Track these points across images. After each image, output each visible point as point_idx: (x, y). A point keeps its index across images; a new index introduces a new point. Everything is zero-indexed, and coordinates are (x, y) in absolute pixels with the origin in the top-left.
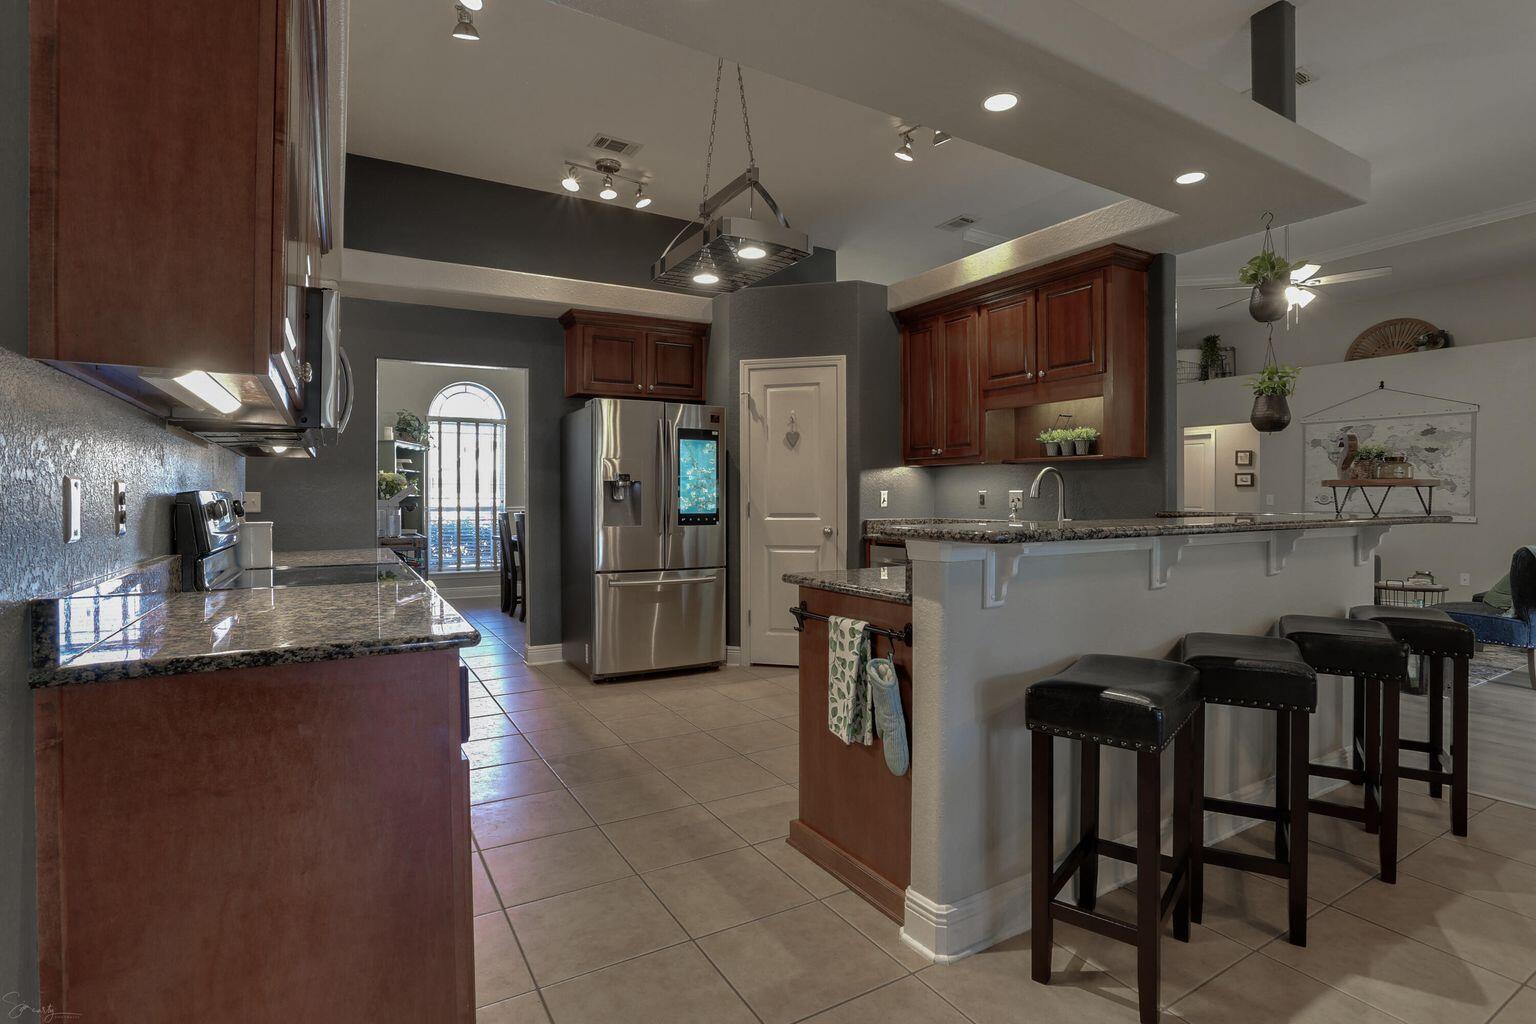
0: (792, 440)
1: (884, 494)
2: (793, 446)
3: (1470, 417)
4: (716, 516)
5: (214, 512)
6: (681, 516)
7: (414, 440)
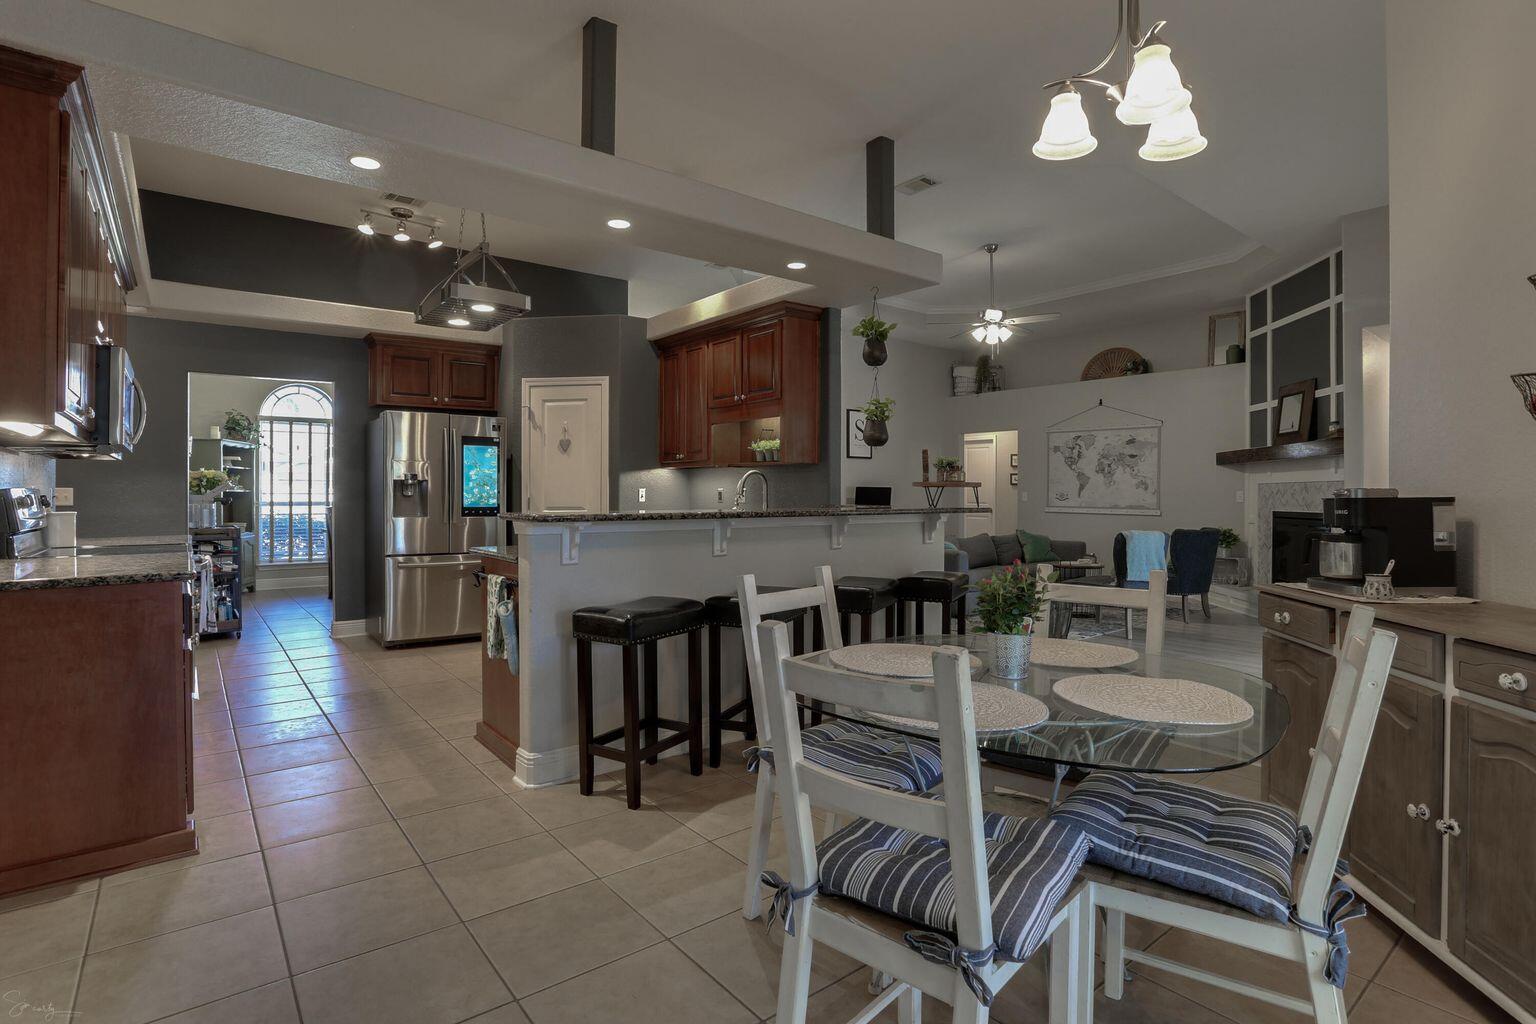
0: (565, 446)
1: (642, 492)
2: (565, 451)
3: (1156, 430)
4: (498, 509)
5: (23, 503)
6: (464, 509)
7: (244, 438)
